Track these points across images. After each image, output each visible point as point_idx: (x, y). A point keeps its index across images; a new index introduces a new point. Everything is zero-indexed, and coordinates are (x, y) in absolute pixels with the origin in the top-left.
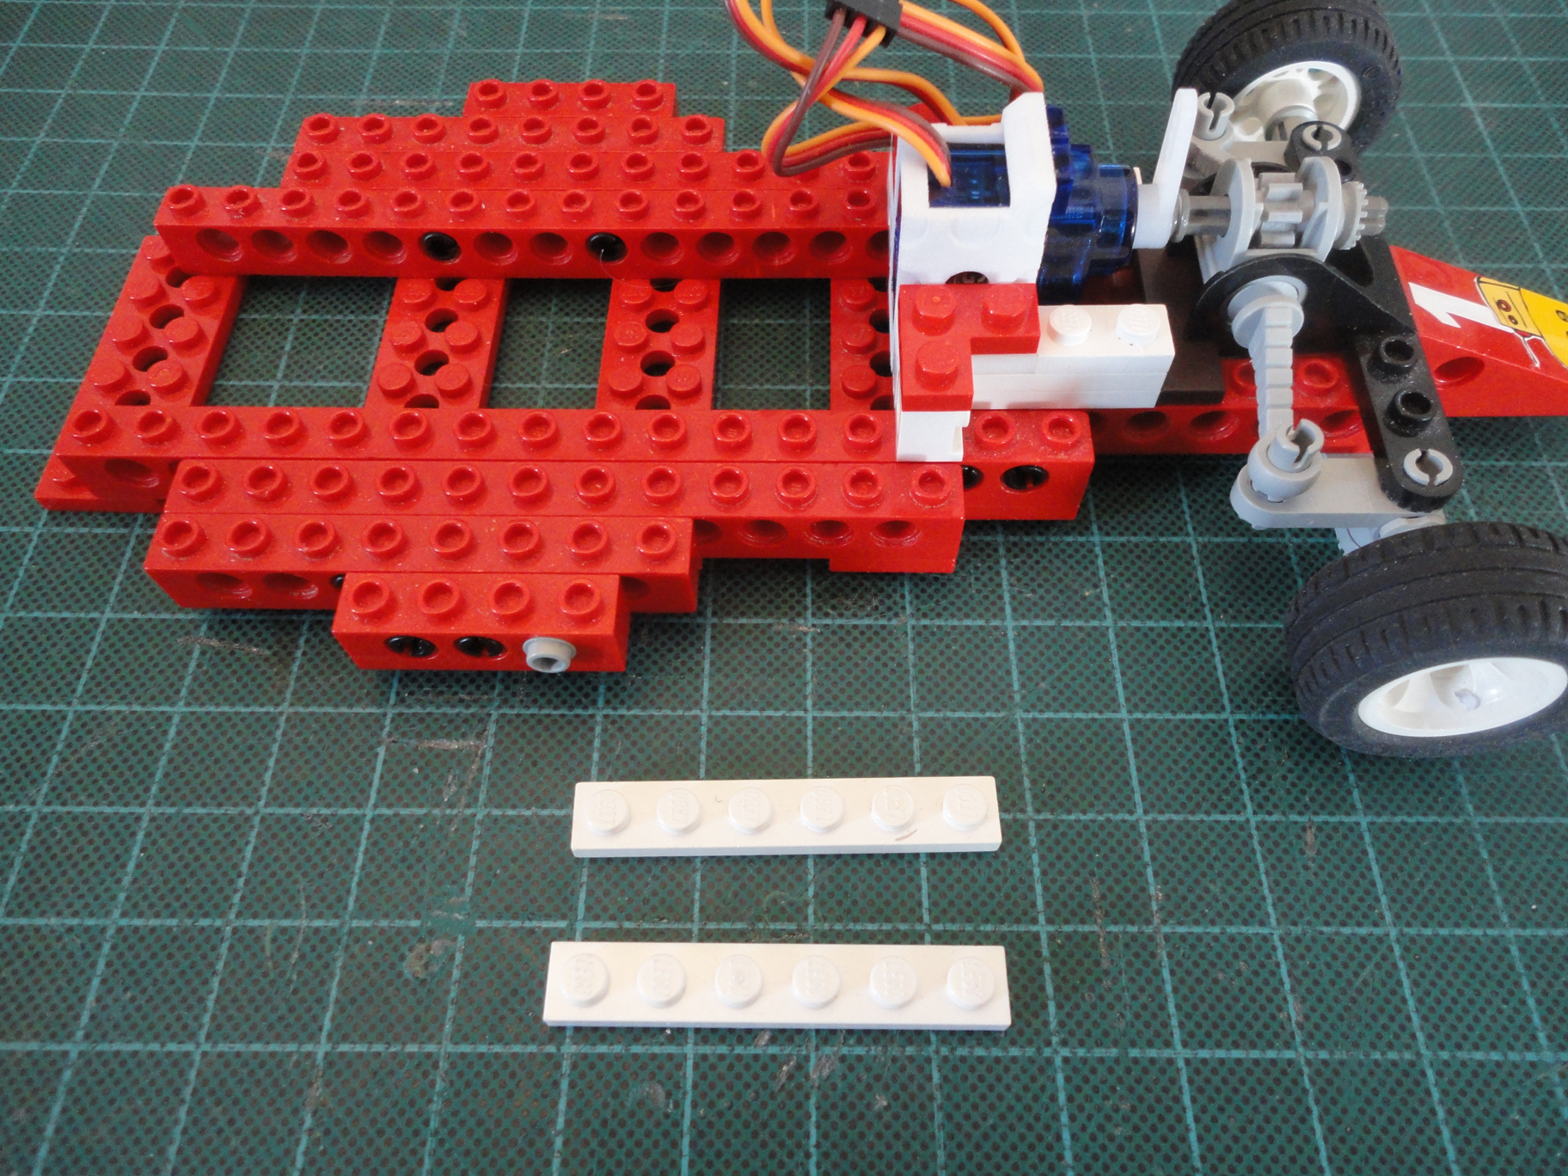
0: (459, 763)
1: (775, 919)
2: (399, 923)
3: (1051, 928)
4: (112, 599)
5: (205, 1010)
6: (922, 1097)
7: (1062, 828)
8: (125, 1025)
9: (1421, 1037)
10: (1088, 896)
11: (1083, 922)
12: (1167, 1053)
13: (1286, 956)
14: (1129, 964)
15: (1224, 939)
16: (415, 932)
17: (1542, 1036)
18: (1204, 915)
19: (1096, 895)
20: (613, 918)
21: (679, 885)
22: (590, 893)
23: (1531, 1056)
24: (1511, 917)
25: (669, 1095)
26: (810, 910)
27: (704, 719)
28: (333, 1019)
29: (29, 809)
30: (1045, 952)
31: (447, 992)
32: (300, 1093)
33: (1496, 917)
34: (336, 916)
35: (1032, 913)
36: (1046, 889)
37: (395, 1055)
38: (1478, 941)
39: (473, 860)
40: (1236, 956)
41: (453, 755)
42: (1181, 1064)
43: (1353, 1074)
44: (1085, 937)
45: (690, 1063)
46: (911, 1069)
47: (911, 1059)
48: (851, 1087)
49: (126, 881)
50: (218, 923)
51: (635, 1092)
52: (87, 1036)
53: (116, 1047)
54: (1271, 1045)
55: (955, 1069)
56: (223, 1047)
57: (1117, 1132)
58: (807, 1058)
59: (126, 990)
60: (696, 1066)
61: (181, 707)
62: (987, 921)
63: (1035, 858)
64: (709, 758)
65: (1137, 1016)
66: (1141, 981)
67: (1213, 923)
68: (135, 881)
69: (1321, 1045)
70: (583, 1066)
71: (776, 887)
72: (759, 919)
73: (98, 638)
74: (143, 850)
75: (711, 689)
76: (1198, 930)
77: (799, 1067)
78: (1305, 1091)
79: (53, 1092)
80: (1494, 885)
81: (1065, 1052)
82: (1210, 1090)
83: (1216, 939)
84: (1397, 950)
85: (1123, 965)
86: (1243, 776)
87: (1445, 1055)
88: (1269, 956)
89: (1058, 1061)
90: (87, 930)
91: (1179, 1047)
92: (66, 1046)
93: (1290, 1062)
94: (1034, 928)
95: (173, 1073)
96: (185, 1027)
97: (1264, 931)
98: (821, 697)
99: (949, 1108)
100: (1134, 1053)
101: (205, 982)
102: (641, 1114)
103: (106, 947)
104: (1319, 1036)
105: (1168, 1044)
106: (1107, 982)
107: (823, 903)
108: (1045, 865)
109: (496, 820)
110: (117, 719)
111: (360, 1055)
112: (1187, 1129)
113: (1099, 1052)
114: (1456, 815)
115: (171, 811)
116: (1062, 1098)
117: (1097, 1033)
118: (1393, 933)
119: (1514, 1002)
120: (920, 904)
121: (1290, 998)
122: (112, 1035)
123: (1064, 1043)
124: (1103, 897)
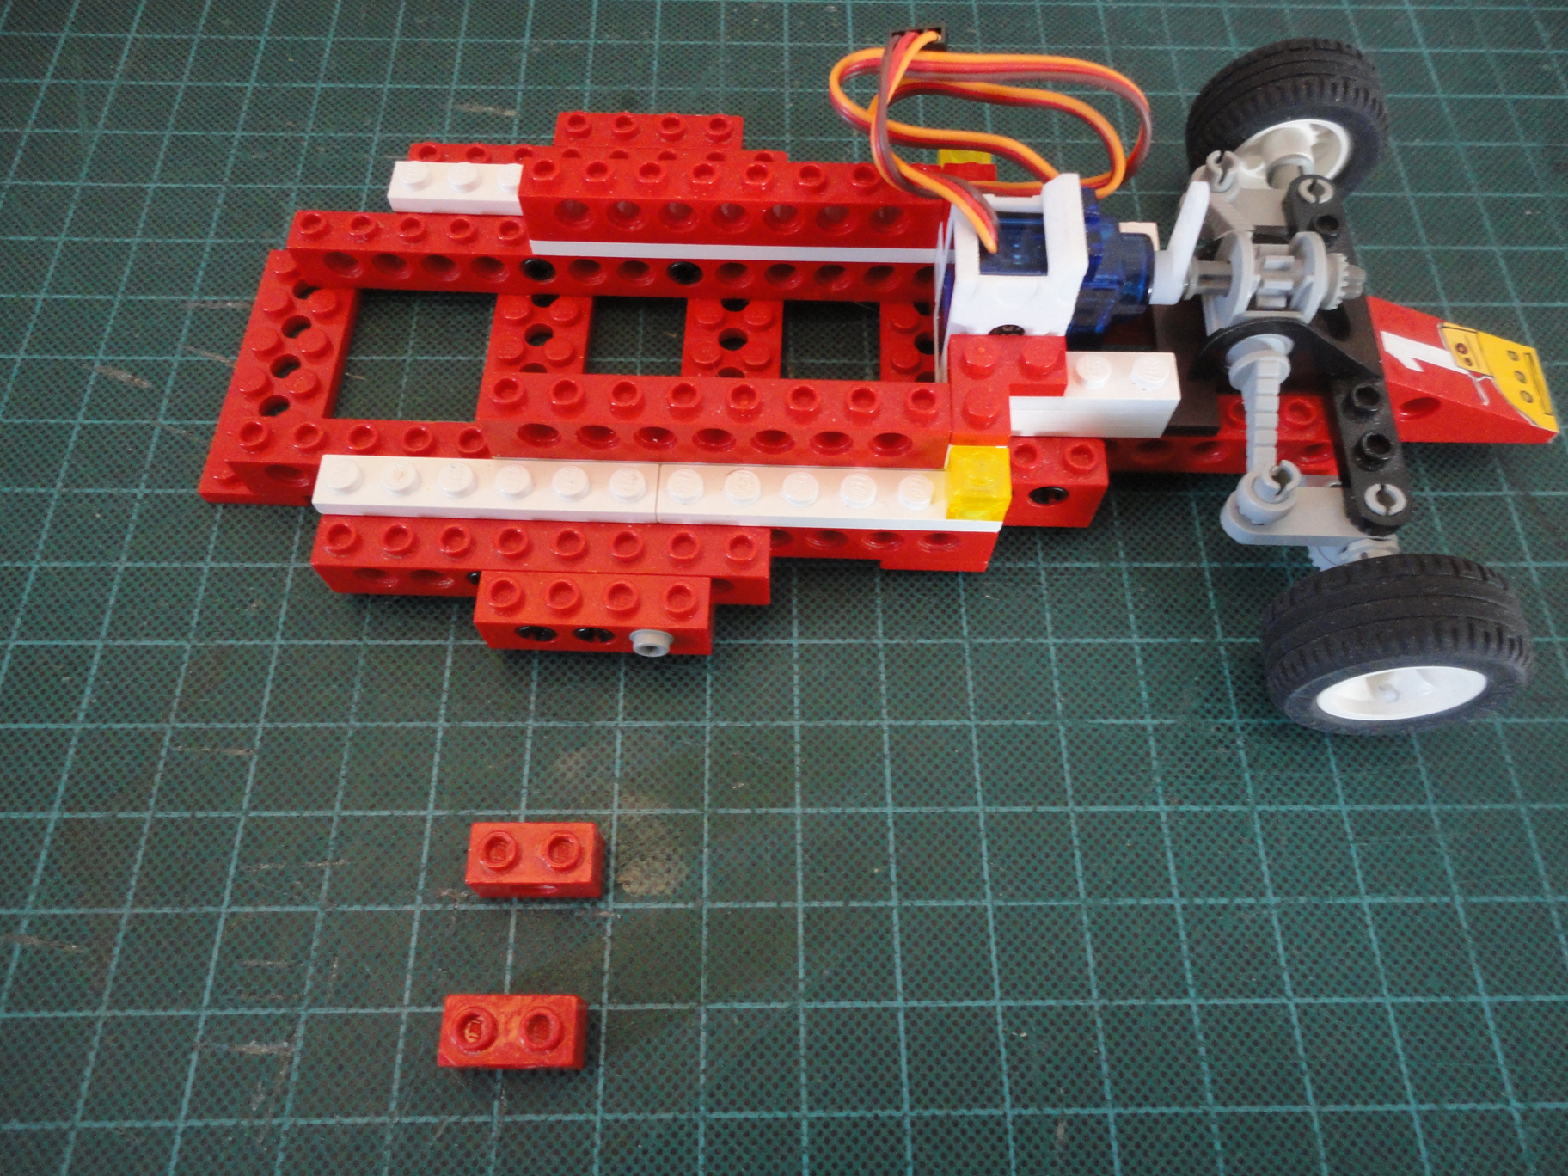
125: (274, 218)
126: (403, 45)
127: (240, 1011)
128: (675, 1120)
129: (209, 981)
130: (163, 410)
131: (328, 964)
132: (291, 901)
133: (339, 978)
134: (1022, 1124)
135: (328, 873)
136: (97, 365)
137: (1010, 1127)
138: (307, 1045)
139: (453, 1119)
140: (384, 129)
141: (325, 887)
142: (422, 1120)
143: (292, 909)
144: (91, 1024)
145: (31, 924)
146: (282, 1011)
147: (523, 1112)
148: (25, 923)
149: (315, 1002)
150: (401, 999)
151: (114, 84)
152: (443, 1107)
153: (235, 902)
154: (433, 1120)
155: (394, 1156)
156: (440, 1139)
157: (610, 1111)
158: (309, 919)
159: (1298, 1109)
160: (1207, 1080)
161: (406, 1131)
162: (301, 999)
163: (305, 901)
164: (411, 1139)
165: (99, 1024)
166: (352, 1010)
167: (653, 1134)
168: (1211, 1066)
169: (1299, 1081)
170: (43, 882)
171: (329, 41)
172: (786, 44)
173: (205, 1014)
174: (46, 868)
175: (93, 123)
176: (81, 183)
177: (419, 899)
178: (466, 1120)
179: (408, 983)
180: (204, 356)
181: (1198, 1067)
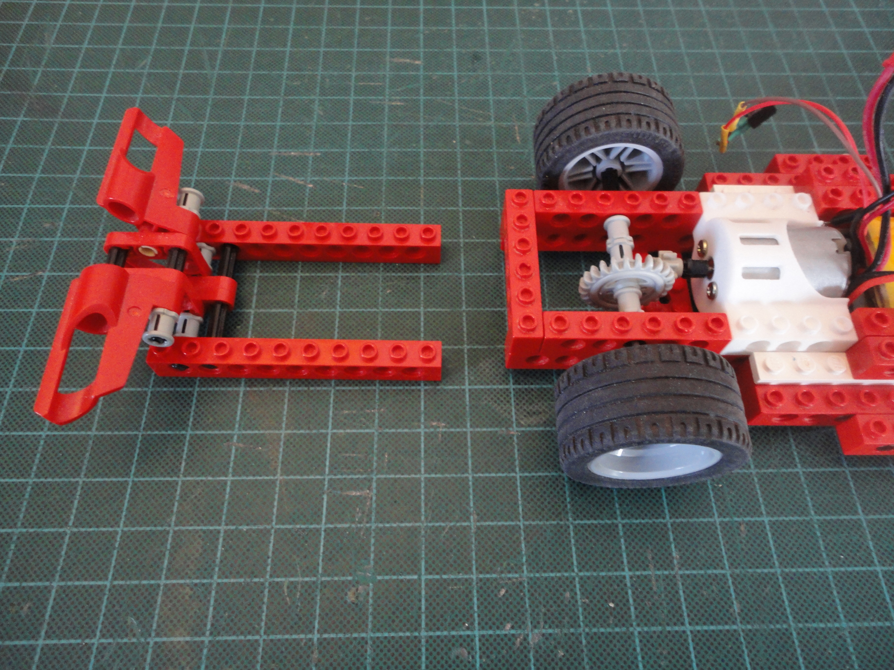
0: (361, 502)
1: (509, 572)
2: (343, 578)
3: (631, 573)
4: (190, 424)
5: (262, 620)
6: (578, 651)
7: (634, 527)
8: (227, 628)
9: (790, 617)
10: (646, 558)
11: (645, 570)
12: (683, 628)
13: (733, 583)
14: (665, 588)
15: (706, 576)
16: (350, 582)
17: (842, 616)
18: (697, 565)
19: (650, 558)
20: (437, 574)
21: (466, 558)
22: (426, 562)
23: (837, 625)
24: (830, 563)
25: (469, 653)
26: (525, 568)
27: (470, 478)
28: (319, 623)
29: (168, 528)
30: (629, 584)
31: (367, 609)
32: (308, 656)
33: (823, 563)
34: (315, 576)
35: (622, 567)
36: (628, 555)
37: (348, 638)
38: (815, 574)
39: (372, 549)
40: (711, 584)
41: (358, 498)
42: (689, 633)
43: (762, 635)
44: (645, 577)
45: (477, 639)
46: (573, 638)
47: (573, 634)
48: (548, 647)
49: (218, 561)
50: (262, 580)
51: (455, 652)
52: (211, 634)
53: (225, 638)
54: (726, 623)
55: (592, 638)
56: (272, 637)
57: (662, 664)
58: (528, 635)
59: (225, 612)
60: (480, 640)
61: (230, 478)
62: (602, 571)
63: (622, 540)
64: (474, 497)
65: (669, 612)
66: (670, 596)
67: (701, 569)
68: (221, 561)
69: (748, 623)
70: (431, 641)
71: (508, 557)
72: (502, 572)
73: (187, 444)
74: (223, 546)
75: (473, 464)
76: (695, 572)
77: (525, 639)
78: (741, 643)
79: (200, 659)
80: (822, 548)
81: (639, 629)
82: (701, 644)
83: (702, 576)
84: (780, 578)
85: (662, 589)
86: (713, 500)
87: (801, 625)
88: (725, 583)
89: (636, 633)
90: (203, 585)
91: (688, 625)
92: (203, 638)
93: (735, 631)
94: (623, 573)
95: (251, 649)
96: (254, 628)
97: (723, 572)
98: (523, 467)
99: (590, 655)
100: (668, 628)
101: (260, 608)
102: (458, 662)
103: (213, 593)
104: (747, 619)
105: (683, 624)
106: (656, 597)
107: (530, 564)
108: (627, 544)
109: (381, 529)
110: (201, 484)
111: (333, 639)
112: (692, 661)
113: (653, 629)
114: (806, 516)
115: (233, 528)
116: (638, 649)
117: (652, 620)
118: (779, 571)
119: (830, 601)
120: (572, 563)
121: (735, 602)
122: (222, 633)
123: (638, 625)
124: (653, 558)
125: (309, 113)
126: (361, 30)
127: (344, 476)
128: (558, 524)
129: (327, 463)
130: (267, 203)
131: (383, 455)
132: (361, 427)
133: (389, 461)
134: (724, 525)
135: (377, 415)
136: (232, 182)
137: (719, 527)
138: (378, 491)
139: (452, 524)
140: (357, 70)
141: (377, 421)
142: (437, 524)
143: (362, 431)
144: (274, 482)
145: (238, 437)
146: (364, 476)
147: (485, 521)
148: (235, 437)
149: (379, 472)
150: (420, 471)
151: (221, 49)
152: (447, 518)
153: (334, 428)
154: (443, 524)
155: (426, 540)
156: (447, 533)
157: (527, 520)
158: (371, 435)
159: (854, 518)
160: (810, 504)
161: (430, 529)
162: (372, 471)
163: (367, 427)
164: (433, 533)
165: (278, 482)
166: (397, 476)
167: (548, 531)
168: (812, 499)
169: (854, 505)
170: (241, 419)
171: (324, 28)
172: (550, 28)
173: (327, 478)
174: (242, 413)
175: (213, 68)
176: (211, 96)
177: (422, 426)
178: (458, 524)
179: (423, 464)
180: (284, 178)
181: (805, 499)
